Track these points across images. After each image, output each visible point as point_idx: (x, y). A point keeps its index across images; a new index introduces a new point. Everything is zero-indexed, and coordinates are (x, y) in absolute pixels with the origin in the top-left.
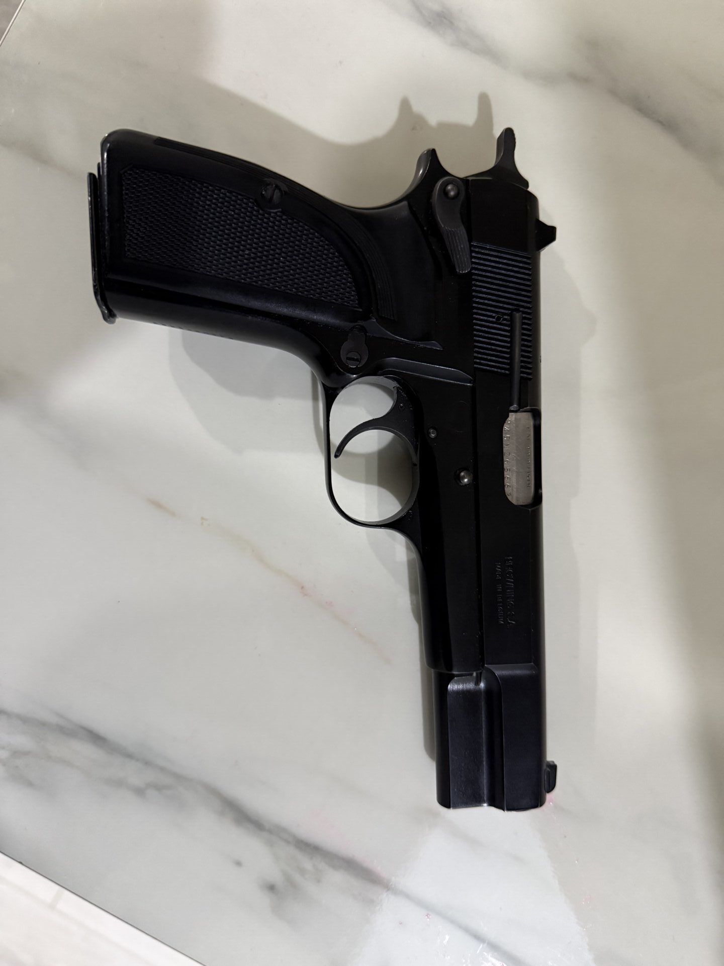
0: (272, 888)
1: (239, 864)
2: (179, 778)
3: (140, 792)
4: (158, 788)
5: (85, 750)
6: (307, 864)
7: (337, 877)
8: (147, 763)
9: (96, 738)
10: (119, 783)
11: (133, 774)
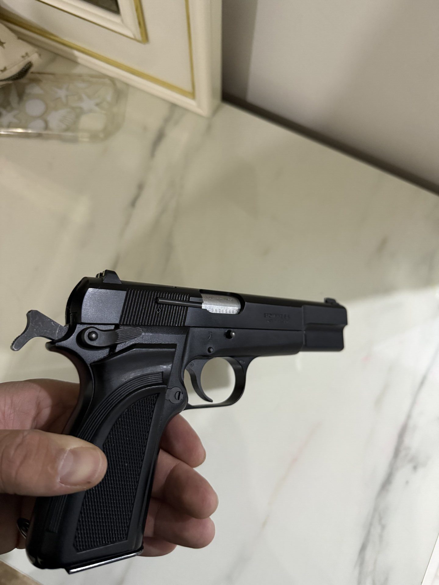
0: (415, 468)
1: (407, 482)
2: (375, 509)
3: (383, 527)
4: (380, 519)
5: (369, 554)
6: (402, 454)
7: (407, 441)
8: (371, 524)
9: (363, 548)
10: (381, 537)
11: (376, 531)
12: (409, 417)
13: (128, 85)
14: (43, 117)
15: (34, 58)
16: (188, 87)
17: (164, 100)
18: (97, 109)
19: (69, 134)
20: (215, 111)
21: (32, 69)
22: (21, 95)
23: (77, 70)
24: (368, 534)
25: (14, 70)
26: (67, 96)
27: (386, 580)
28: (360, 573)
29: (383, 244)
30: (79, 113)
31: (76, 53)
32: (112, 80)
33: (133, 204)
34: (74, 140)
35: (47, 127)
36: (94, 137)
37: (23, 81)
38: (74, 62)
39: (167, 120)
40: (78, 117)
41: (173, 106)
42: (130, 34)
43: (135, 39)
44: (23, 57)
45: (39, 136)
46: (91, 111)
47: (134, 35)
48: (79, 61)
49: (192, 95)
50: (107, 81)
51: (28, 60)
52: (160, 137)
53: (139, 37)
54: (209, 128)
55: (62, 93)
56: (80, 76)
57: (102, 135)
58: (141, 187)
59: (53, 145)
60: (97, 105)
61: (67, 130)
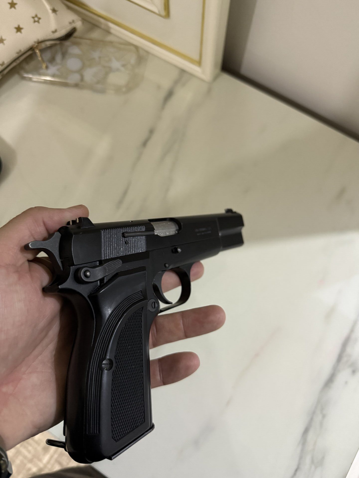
0: (354, 372)
1: (346, 383)
3: (324, 416)
4: (322, 409)
5: (311, 436)
6: (345, 359)
7: (349, 350)
8: (314, 413)
9: (306, 431)
10: (321, 424)
11: (318, 418)
12: (352, 331)
13: (148, 52)
14: (80, 72)
15: (79, 24)
16: (196, 57)
17: (176, 66)
18: (122, 69)
19: (99, 86)
20: (216, 78)
21: (76, 34)
22: (64, 54)
23: (110, 38)
24: (311, 421)
25: (62, 33)
26: (100, 58)
27: (323, 458)
28: (302, 451)
29: (342, 192)
30: (109, 70)
31: (111, 25)
32: (137, 48)
33: (145, 144)
34: (102, 91)
35: (82, 79)
36: (118, 90)
37: (67, 43)
38: (108, 32)
39: (176, 82)
40: (107, 74)
41: (183, 71)
42: (156, 10)
43: (160, 15)
44: (70, 23)
45: (76, 86)
46: (118, 70)
47: (159, 11)
48: (112, 31)
49: (199, 63)
50: (132, 48)
51: (74, 25)
52: (170, 95)
53: (163, 13)
54: (209, 91)
55: (96, 55)
56: (111, 42)
57: (124, 89)
58: (151, 132)
59: (86, 94)
60: (124, 66)
61: (98, 82)
